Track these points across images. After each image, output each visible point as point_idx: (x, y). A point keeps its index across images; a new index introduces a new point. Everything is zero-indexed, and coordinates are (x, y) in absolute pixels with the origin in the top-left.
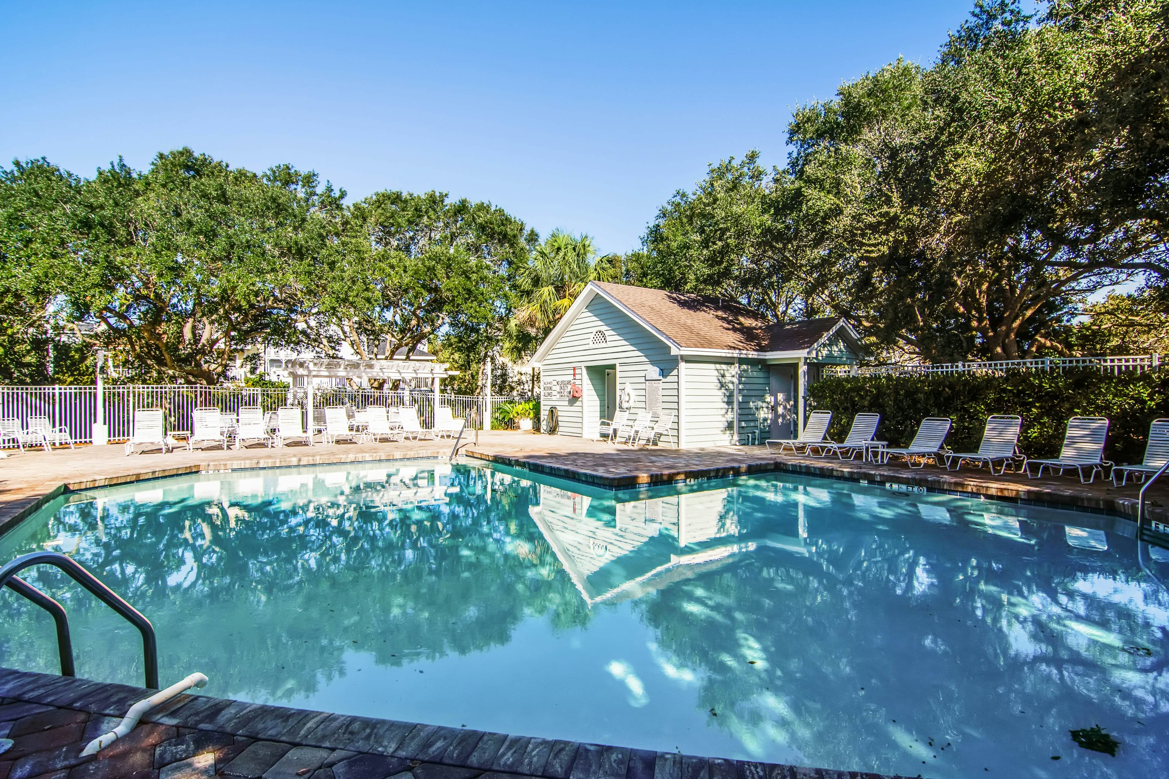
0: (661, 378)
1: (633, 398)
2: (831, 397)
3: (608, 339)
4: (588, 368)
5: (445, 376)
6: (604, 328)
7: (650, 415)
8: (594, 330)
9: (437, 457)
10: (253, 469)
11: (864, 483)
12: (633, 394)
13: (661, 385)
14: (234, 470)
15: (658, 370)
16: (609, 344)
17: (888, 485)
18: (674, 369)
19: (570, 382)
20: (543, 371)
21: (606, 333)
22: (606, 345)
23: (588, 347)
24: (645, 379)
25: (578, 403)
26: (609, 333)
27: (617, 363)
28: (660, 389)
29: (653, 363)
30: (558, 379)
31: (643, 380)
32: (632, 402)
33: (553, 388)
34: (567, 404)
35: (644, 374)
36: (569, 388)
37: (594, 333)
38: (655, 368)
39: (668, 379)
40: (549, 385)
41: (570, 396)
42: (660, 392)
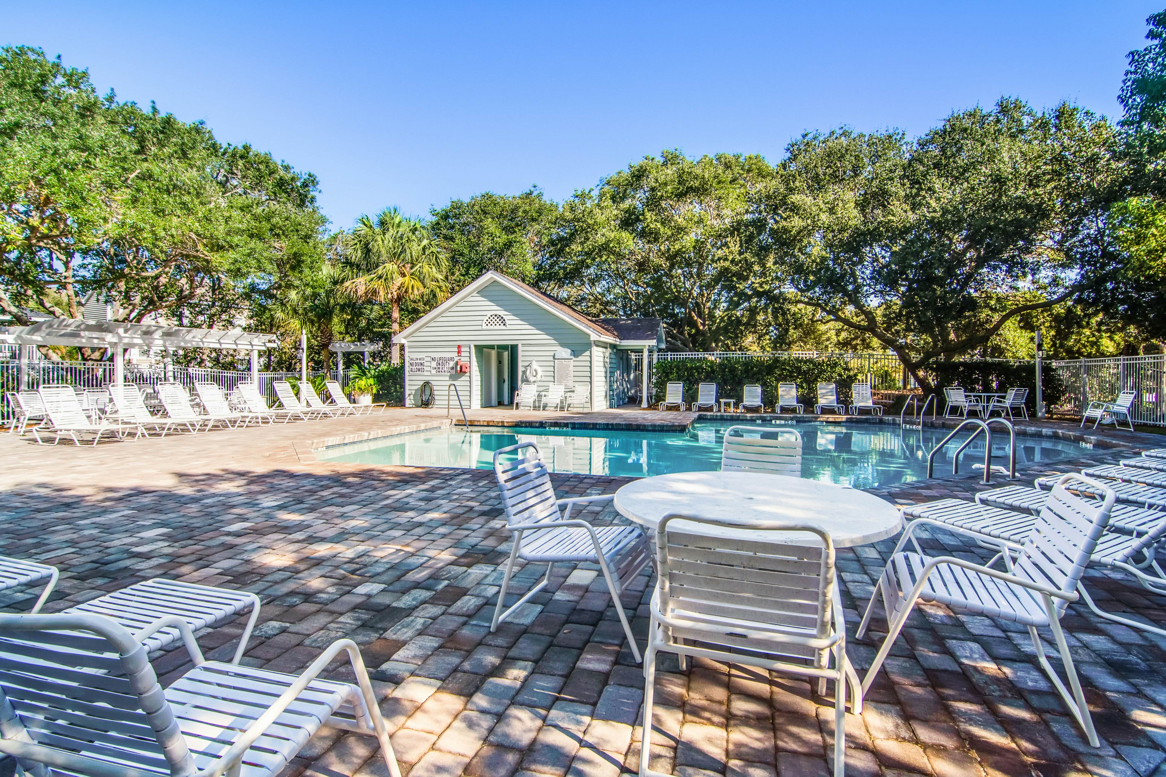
0: (572, 357)
1: (540, 373)
2: (677, 373)
3: (508, 322)
4: (475, 346)
5: (264, 348)
6: (502, 313)
7: (563, 387)
8: (489, 314)
9: (440, 427)
10: (339, 445)
11: (759, 422)
12: (539, 370)
13: (572, 363)
14: (328, 447)
15: (569, 351)
16: (509, 327)
17: (773, 422)
18: (586, 351)
19: (452, 359)
20: (410, 347)
21: (505, 317)
22: (504, 327)
23: (479, 328)
24: (554, 358)
25: (463, 378)
26: (509, 317)
27: (520, 343)
28: (572, 366)
29: (563, 345)
30: (433, 355)
31: (551, 358)
32: (539, 376)
33: (426, 364)
34: (448, 378)
35: (552, 354)
36: (452, 364)
37: (489, 316)
38: (566, 349)
39: (580, 358)
40: (419, 361)
41: (453, 372)
42: (572, 369)
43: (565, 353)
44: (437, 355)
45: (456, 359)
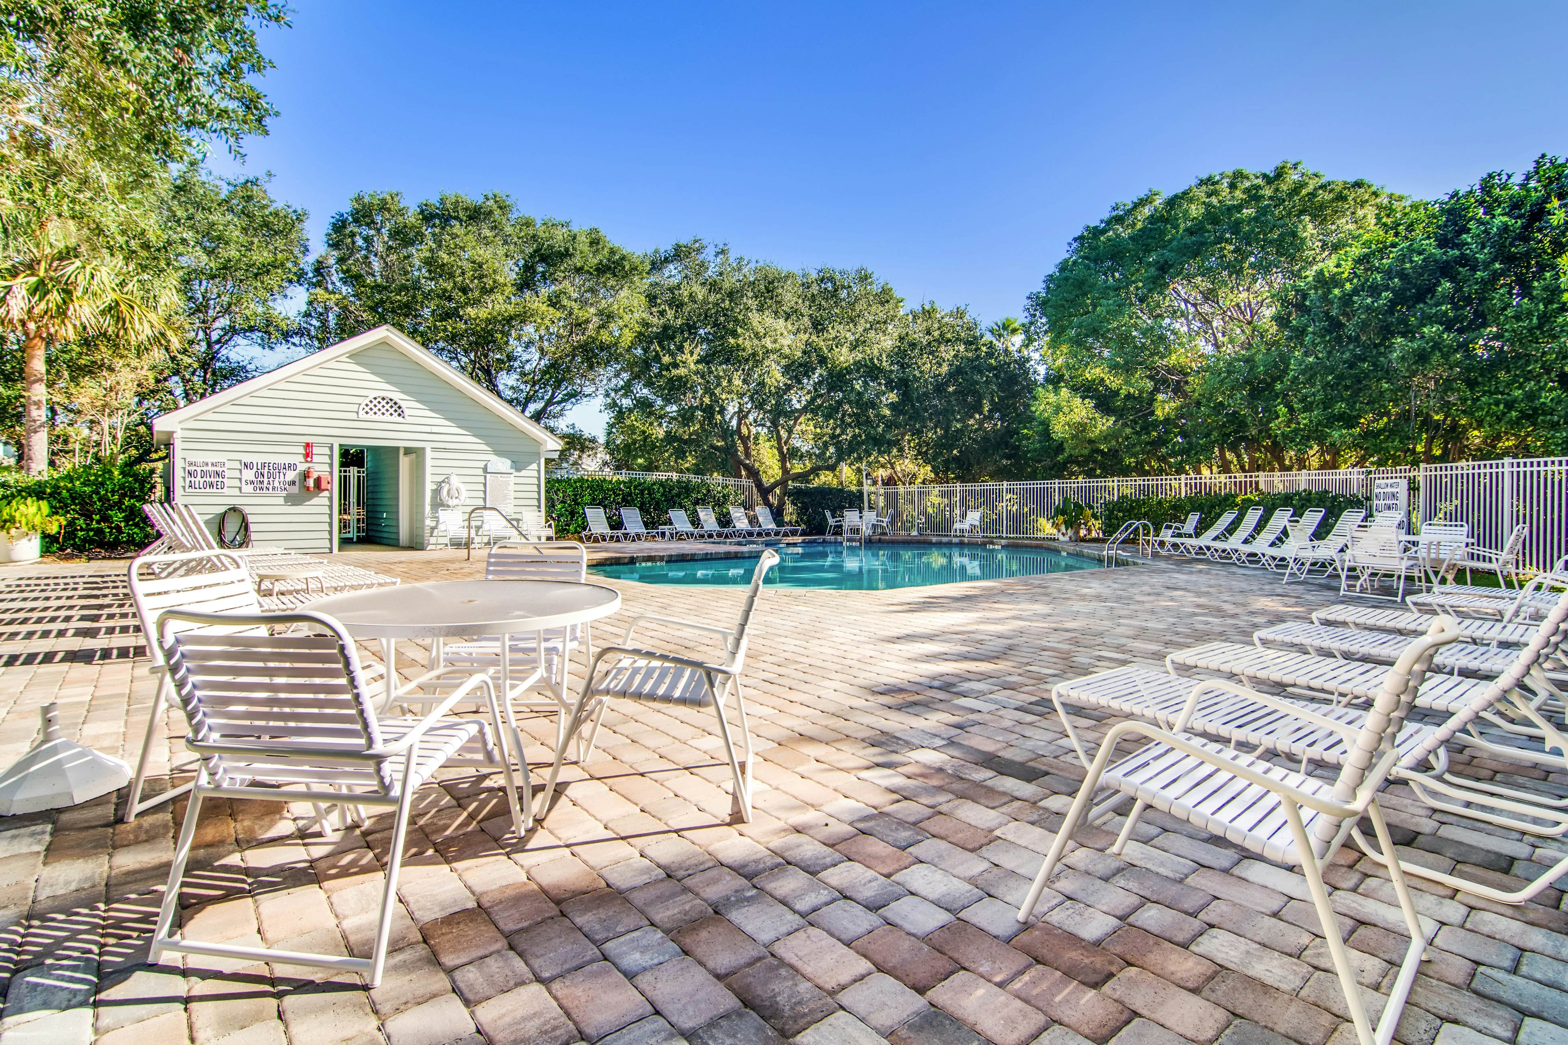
0: (512, 471)
1: (463, 493)
3: (407, 412)
4: (341, 446)
6: (396, 396)
8: (372, 394)
12: (463, 487)
13: (512, 479)
15: (509, 462)
16: (408, 419)
18: (532, 463)
19: (291, 467)
20: (185, 440)
21: (401, 403)
22: (400, 419)
23: (354, 416)
24: (485, 470)
25: (315, 501)
26: (408, 403)
27: (428, 447)
28: (512, 483)
29: (499, 453)
30: (247, 458)
31: (481, 472)
32: (462, 498)
33: (228, 474)
34: (281, 501)
35: (482, 465)
36: (291, 475)
37: (371, 398)
38: (504, 460)
39: (524, 473)
40: (210, 468)
41: (295, 489)
42: (512, 487)
43: (502, 464)
44: (257, 459)
45: (302, 467)
